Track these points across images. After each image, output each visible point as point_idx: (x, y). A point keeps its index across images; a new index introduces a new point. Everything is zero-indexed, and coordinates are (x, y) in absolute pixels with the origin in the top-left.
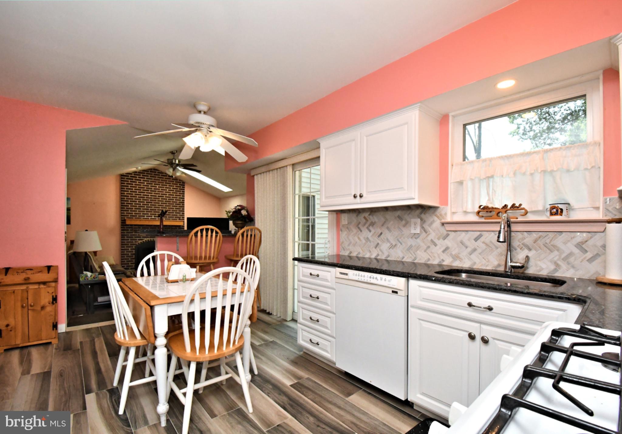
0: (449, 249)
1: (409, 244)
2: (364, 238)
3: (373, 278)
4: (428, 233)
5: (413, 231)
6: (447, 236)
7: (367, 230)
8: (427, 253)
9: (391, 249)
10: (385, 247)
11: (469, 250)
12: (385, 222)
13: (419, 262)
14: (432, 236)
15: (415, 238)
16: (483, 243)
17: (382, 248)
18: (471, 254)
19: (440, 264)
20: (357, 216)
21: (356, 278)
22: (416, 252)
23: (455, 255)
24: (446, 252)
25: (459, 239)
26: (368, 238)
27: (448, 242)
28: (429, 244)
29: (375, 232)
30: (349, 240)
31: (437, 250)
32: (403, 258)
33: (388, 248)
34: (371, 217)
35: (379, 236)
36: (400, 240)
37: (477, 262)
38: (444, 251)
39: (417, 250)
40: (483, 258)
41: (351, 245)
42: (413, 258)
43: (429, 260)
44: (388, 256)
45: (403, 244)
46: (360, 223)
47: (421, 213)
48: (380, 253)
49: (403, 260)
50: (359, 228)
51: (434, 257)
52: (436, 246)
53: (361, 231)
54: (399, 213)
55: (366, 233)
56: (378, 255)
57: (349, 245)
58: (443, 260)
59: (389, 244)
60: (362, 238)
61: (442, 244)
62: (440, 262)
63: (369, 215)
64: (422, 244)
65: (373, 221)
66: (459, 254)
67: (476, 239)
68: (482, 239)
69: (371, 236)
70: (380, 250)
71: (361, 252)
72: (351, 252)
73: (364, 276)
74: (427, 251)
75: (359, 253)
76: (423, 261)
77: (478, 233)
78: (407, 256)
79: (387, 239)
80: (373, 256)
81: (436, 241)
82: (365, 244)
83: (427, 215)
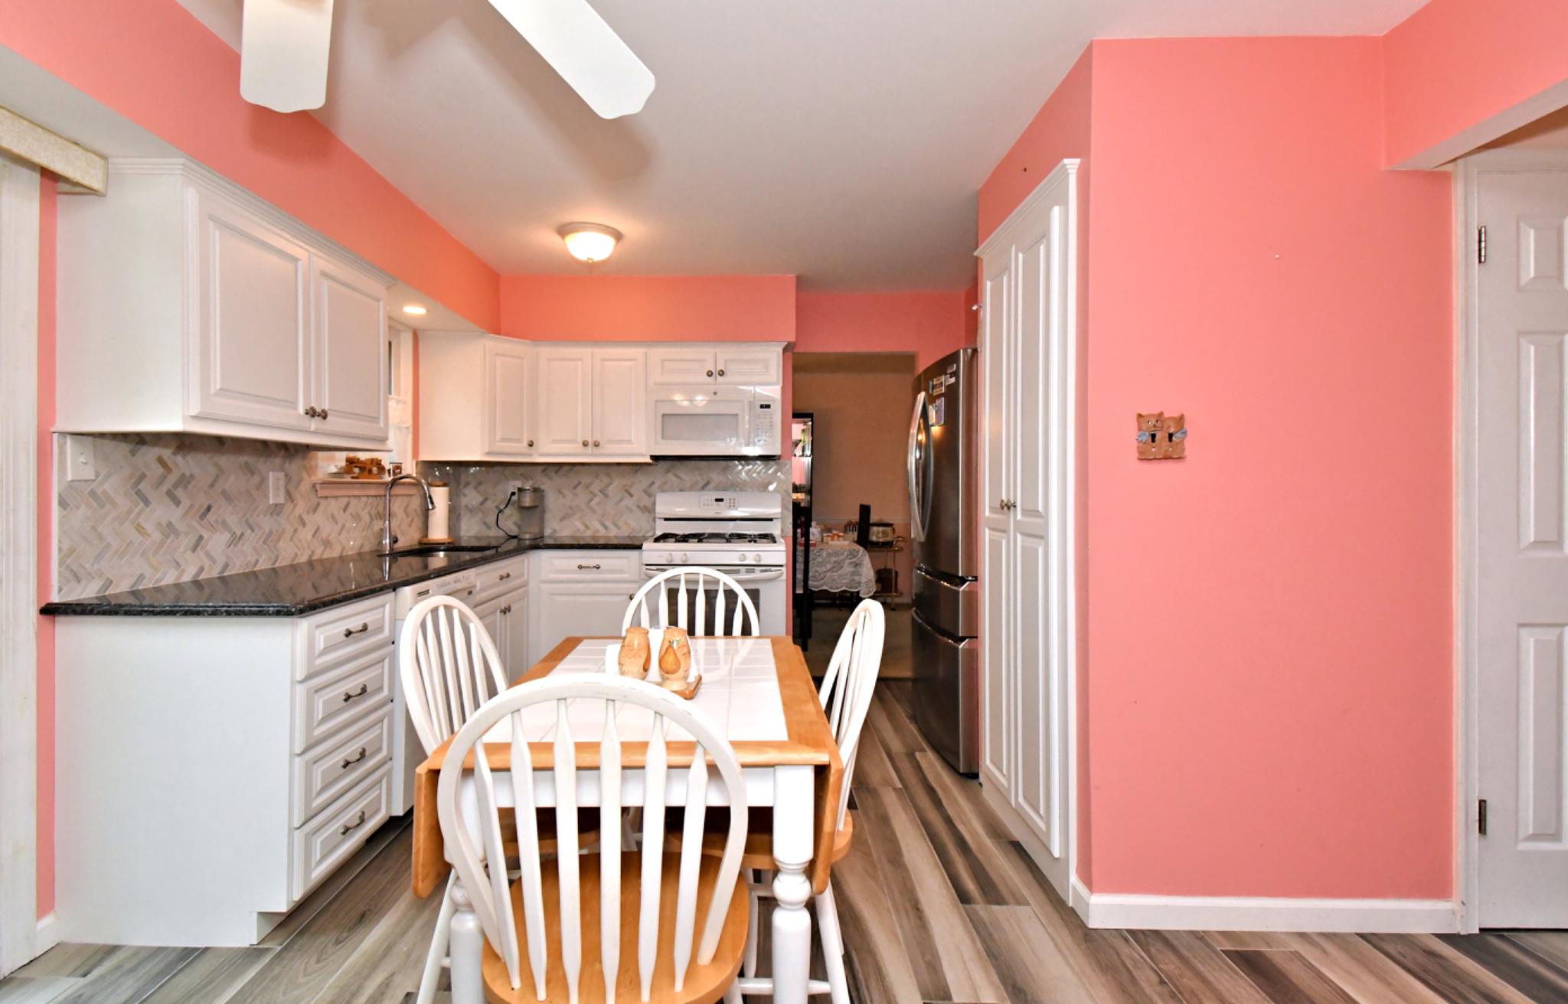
0: (320, 530)
1: (267, 529)
2: (159, 525)
4: (296, 503)
5: (272, 499)
6: (317, 508)
7: (167, 500)
9: (232, 546)
10: (217, 543)
11: (339, 527)
12: (216, 477)
14: (301, 507)
15: (277, 514)
16: (351, 514)
17: (210, 548)
18: (340, 534)
20: (133, 453)
22: (279, 543)
24: (317, 536)
25: (329, 510)
26: (170, 525)
27: (318, 518)
28: (296, 525)
29: (192, 506)
30: (101, 538)
31: (306, 534)
32: (257, 562)
33: (226, 545)
34: (179, 459)
35: (203, 516)
36: (251, 521)
38: (314, 536)
39: (280, 540)
41: (110, 554)
42: (275, 558)
43: (298, 555)
44: (226, 566)
45: (256, 530)
46: (143, 476)
47: (284, 461)
48: (207, 563)
49: (258, 569)
50: (140, 494)
51: (304, 549)
53: (147, 503)
55: (161, 511)
56: (202, 569)
57: (98, 558)
59: (227, 536)
60: (149, 527)
62: (311, 556)
63: (174, 454)
64: (288, 526)
65: (188, 474)
66: (330, 536)
67: (345, 510)
68: (351, 509)
69: (182, 518)
70: (207, 554)
71: (148, 573)
72: (109, 583)
75: (141, 577)
76: (286, 562)
77: (346, 500)
78: (264, 557)
79: (224, 523)
80: (187, 578)
81: (305, 517)
82: (162, 544)
83: (294, 466)
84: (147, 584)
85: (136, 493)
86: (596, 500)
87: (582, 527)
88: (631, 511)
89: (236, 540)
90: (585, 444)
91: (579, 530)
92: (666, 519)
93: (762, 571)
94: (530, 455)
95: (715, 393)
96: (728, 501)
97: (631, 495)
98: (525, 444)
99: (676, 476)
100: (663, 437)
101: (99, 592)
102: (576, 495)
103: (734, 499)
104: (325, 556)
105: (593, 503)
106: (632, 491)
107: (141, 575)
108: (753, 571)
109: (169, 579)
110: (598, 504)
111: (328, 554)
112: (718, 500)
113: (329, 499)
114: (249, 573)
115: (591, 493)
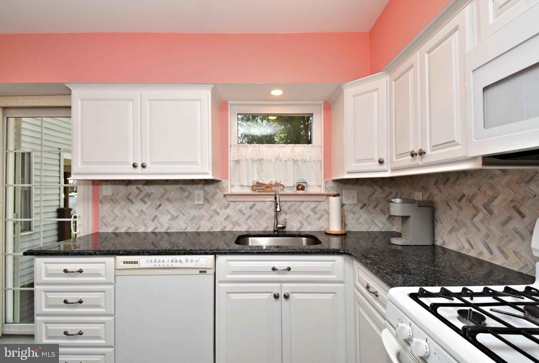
0: (231, 217)
1: (192, 215)
2: (137, 210)
3: (176, 261)
4: (211, 204)
5: (197, 202)
6: (228, 206)
7: (141, 202)
8: (211, 222)
9: (172, 220)
10: (164, 218)
11: (246, 216)
12: (165, 193)
13: (203, 231)
14: (215, 206)
15: (199, 208)
16: (257, 210)
17: (160, 220)
18: (247, 220)
19: (222, 230)
20: (127, 186)
21: (151, 265)
22: (200, 221)
23: (235, 222)
24: (228, 220)
25: (238, 208)
26: (142, 211)
27: (229, 211)
28: (212, 214)
29: (152, 204)
30: (114, 213)
31: (220, 219)
32: (186, 228)
33: (168, 220)
34: (146, 188)
35: (157, 208)
36: (183, 211)
37: (252, 226)
38: (225, 219)
39: (201, 220)
40: (256, 222)
41: (118, 219)
42: (197, 228)
43: (212, 228)
44: (169, 228)
45: (186, 215)
46: (130, 194)
47: (204, 186)
48: (159, 226)
49: (186, 231)
50: (129, 199)
51: (217, 225)
52: (218, 215)
53: (132, 203)
55: (138, 206)
56: (156, 228)
57: (113, 220)
58: (225, 227)
59: (169, 216)
60: (133, 211)
61: (224, 213)
62: (222, 229)
63: (144, 185)
64: (206, 214)
65: (150, 192)
66: (238, 220)
67: (251, 208)
68: (255, 207)
69: (147, 208)
70: (159, 222)
71: (132, 226)
73: (163, 261)
74: (211, 220)
76: (206, 230)
77: (253, 203)
78: (190, 226)
79: (168, 211)
80: (150, 230)
81: (218, 210)
82: (139, 217)
83: (210, 188)
84: (132, 230)
85: (128, 199)
86: (480, 216)
87: (467, 246)
90: (412, 155)
91: (463, 247)
97: (522, 215)
101: (113, 231)
102: (460, 208)
104: (234, 230)
105: (476, 220)
106: (523, 209)
107: (130, 227)
109: (143, 229)
110: (482, 221)
111: (236, 229)
113: (238, 203)
114: (182, 232)
115: (475, 207)
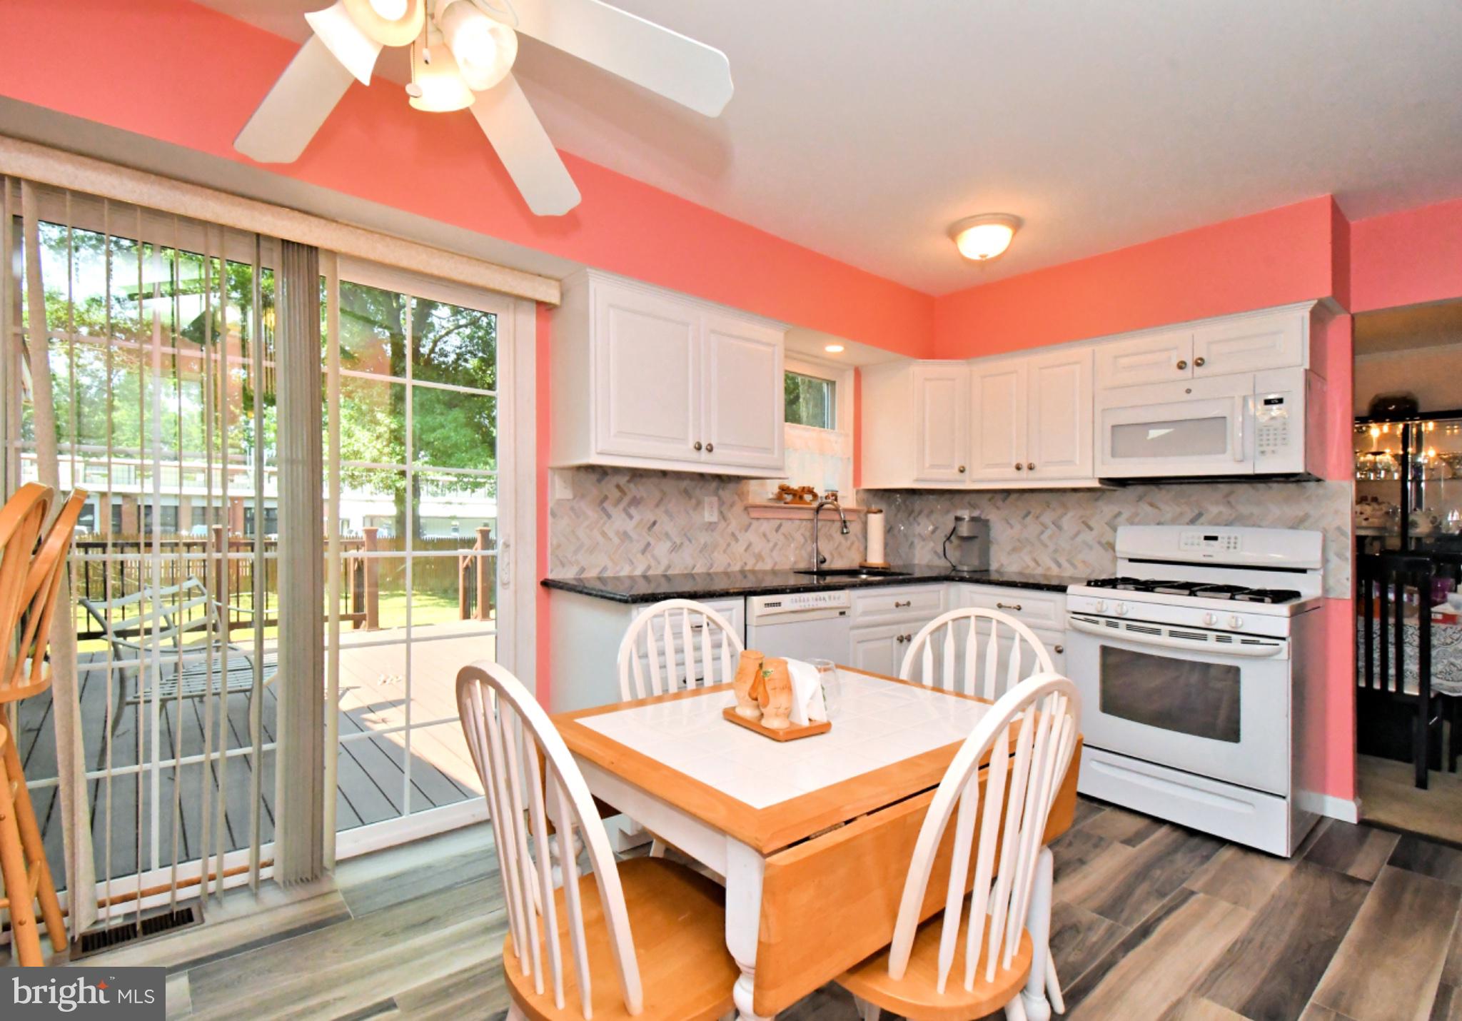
0: (752, 546)
1: (703, 541)
2: (617, 533)
3: (820, 599)
4: (728, 522)
5: (708, 519)
6: (750, 527)
7: (624, 516)
8: (727, 554)
9: (673, 552)
10: (662, 549)
11: (771, 544)
12: (661, 500)
14: (733, 525)
15: (711, 530)
16: (784, 535)
17: (655, 552)
18: (772, 550)
19: (741, 570)
20: (599, 481)
21: (796, 607)
22: (713, 554)
23: (757, 554)
24: (749, 551)
25: (762, 530)
26: (625, 533)
27: (751, 536)
28: (729, 540)
29: (642, 520)
30: (578, 539)
31: (739, 548)
32: (694, 567)
33: (668, 551)
34: (632, 485)
35: (650, 528)
36: (689, 535)
37: (778, 561)
38: (746, 550)
39: (714, 551)
41: (583, 550)
42: (708, 565)
43: (729, 565)
44: (669, 567)
45: (693, 542)
46: (606, 498)
47: (718, 489)
48: (653, 563)
49: (694, 572)
50: (604, 510)
51: (736, 559)
52: (737, 542)
53: (609, 516)
54: (685, 484)
55: (619, 521)
56: (649, 567)
57: (576, 552)
58: (745, 564)
59: (668, 544)
60: (611, 534)
61: (744, 539)
62: (742, 567)
63: (629, 481)
64: (720, 541)
65: (638, 497)
66: (761, 551)
67: (777, 530)
68: (782, 530)
69: (634, 529)
70: (654, 557)
72: (583, 570)
74: (727, 551)
75: (605, 569)
76: (720, 569)
77: (779, 522)
78: (699, 565)
79: (667, 534)
80: (638, 572)
81: (737, 533)
82: (620, 546)
83: (727, 493)
84: (609, 574)
85: (601, 509)
86: (1048, 532)
87: (1032, 564)
88: (1091, 548)
89: (676, 548)
90: (1018, 468)
91: (1028, 567)
92: (1131, 560)
93: (1244, 642)
94: (963, 481)
95: (1189, 391)
96: (1226, 540)
97: (1091, 529)
98: (956, 470)
99: (1152, 505)
100: (1113, 455)
101: (574, 575)
102: (1025, 526)
103: (1236, 538)
104: (757, 568)
105: (1044, 537)
106: (1092, 523)
107: (606, 566)
108: (1229, 640)
109: (625, 571)
110: (1050, 537)
111: (760, 567)
112: (1207, 538)
113: (762, 521)
114: (687, 574)
115: (1043, 524)
